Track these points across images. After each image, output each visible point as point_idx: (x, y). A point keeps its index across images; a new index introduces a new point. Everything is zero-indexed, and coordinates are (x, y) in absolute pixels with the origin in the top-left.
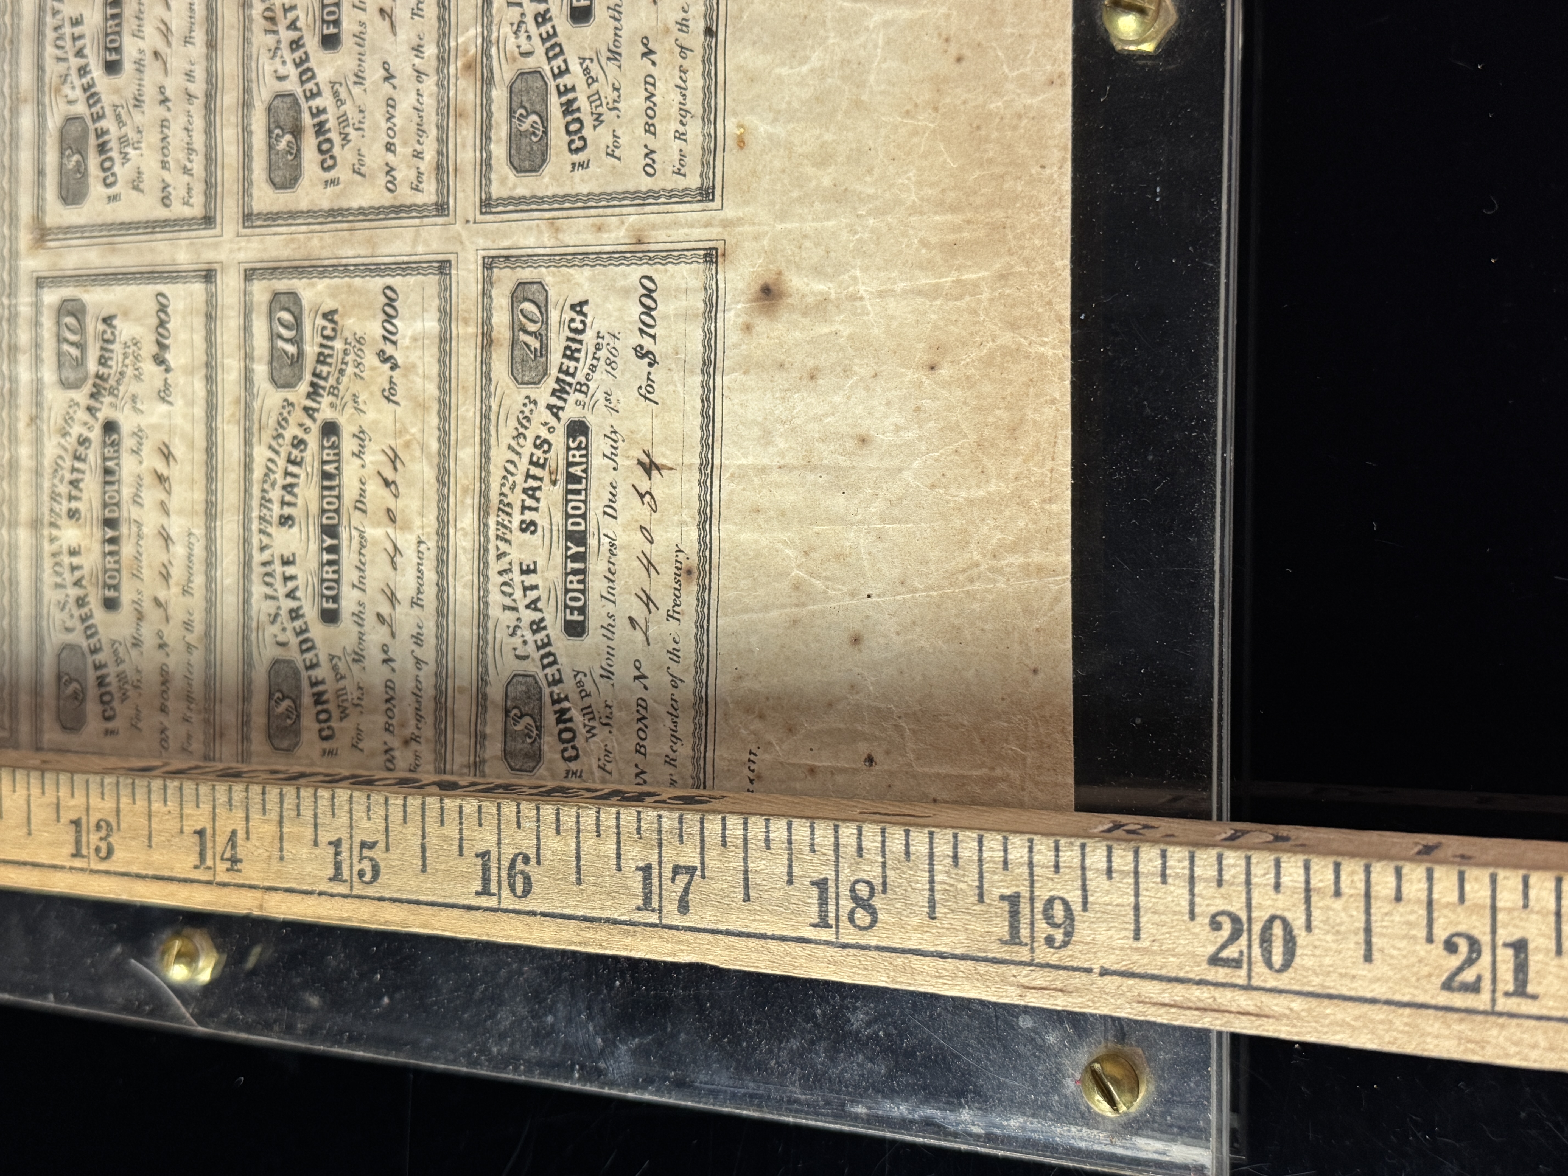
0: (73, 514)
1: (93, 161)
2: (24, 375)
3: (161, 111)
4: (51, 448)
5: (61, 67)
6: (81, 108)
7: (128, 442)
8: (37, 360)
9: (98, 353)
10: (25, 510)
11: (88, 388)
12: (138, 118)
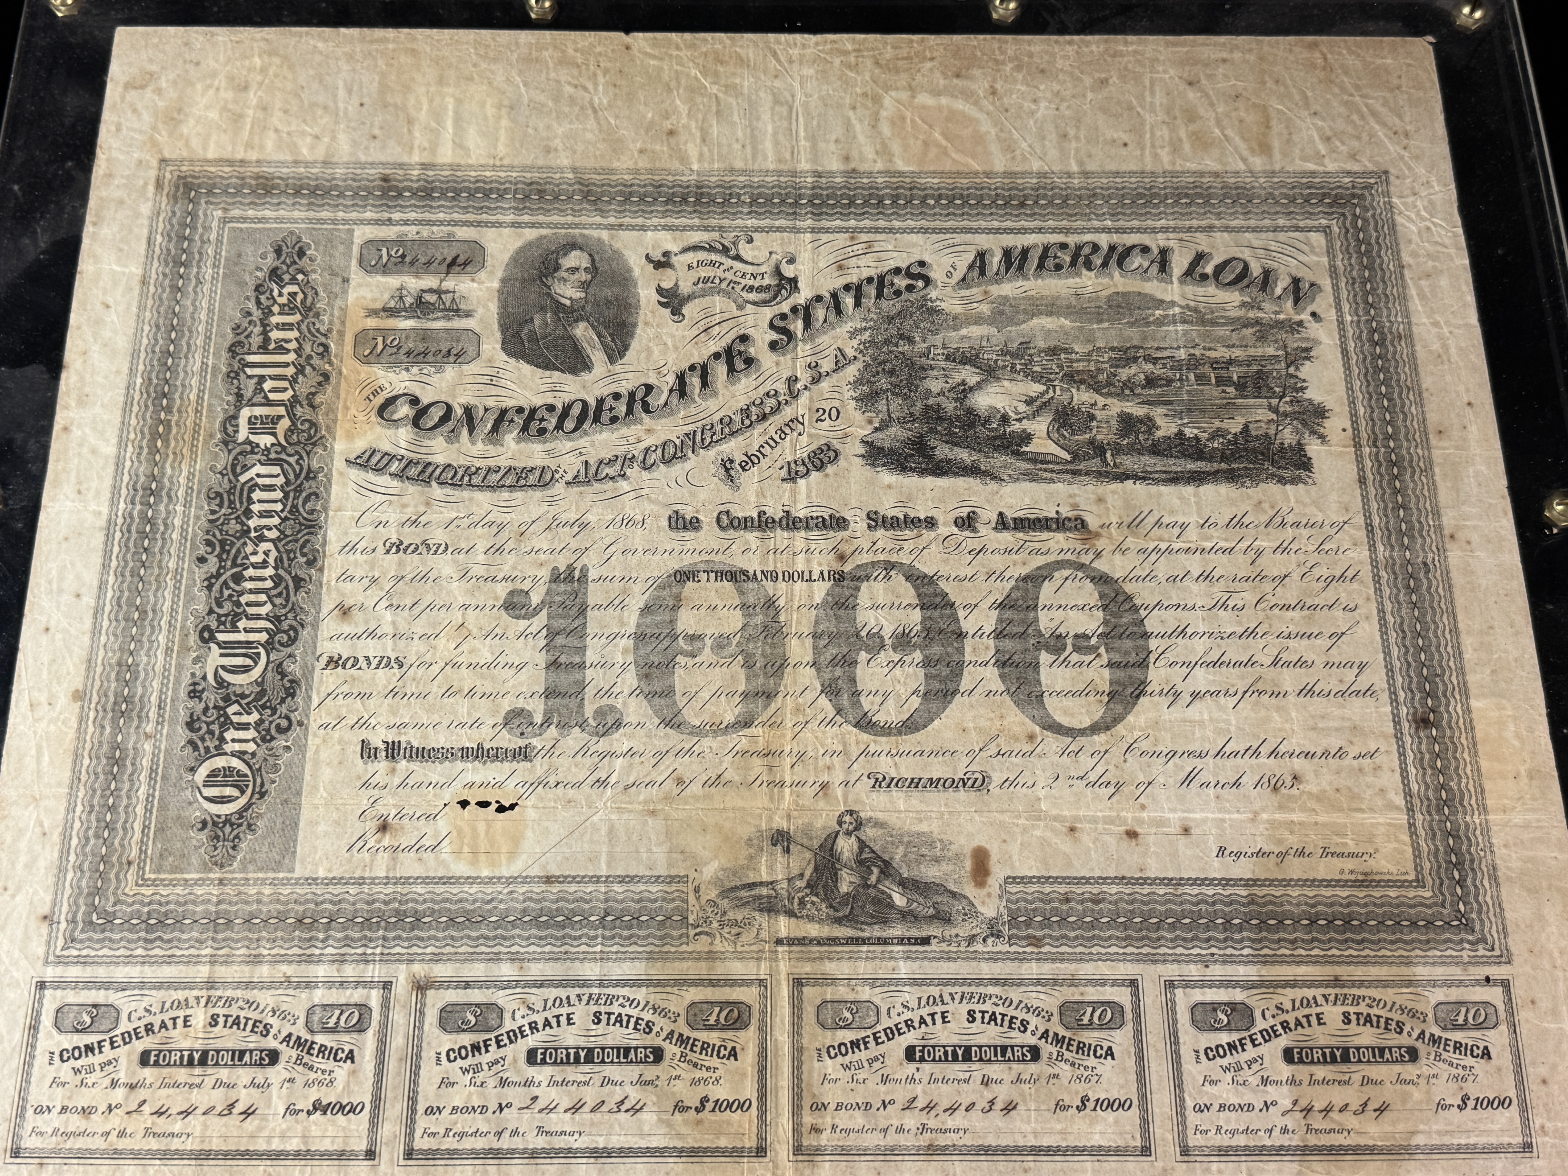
0: (214, 1021)
1: (466, 1039)
2: (321, 971)
3: (493, 1106)
4: (266, 999)
5: (539, 1006)
6: (508, 1025)
7: (259, 1075)
8: (330, 984)
9: (329, 1045)
10: (223, 972)
11: (305, 1035)
12: (492, 1082)
